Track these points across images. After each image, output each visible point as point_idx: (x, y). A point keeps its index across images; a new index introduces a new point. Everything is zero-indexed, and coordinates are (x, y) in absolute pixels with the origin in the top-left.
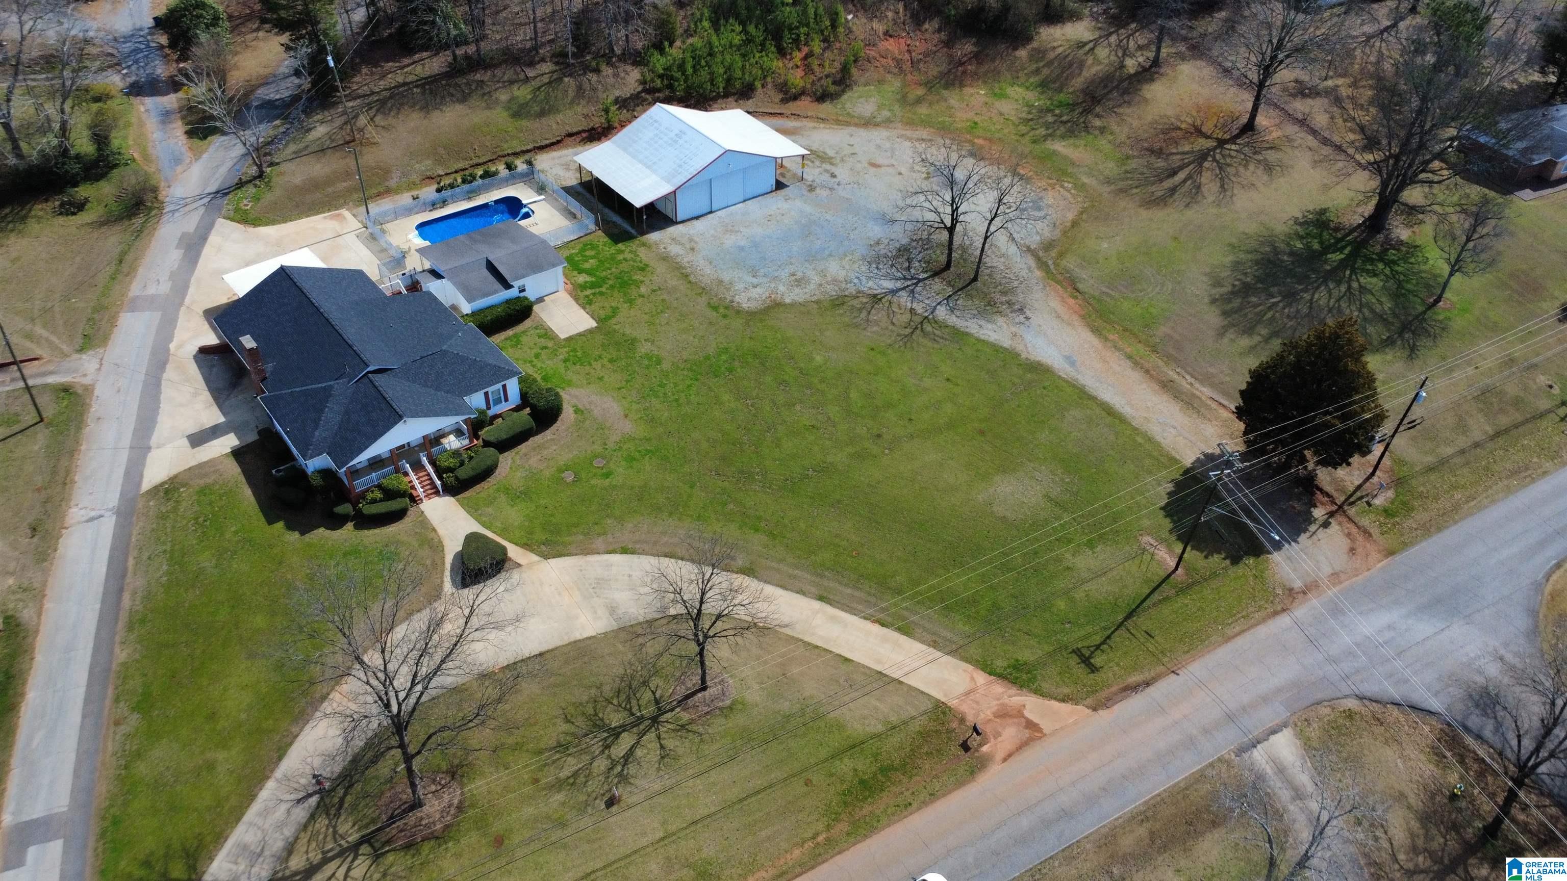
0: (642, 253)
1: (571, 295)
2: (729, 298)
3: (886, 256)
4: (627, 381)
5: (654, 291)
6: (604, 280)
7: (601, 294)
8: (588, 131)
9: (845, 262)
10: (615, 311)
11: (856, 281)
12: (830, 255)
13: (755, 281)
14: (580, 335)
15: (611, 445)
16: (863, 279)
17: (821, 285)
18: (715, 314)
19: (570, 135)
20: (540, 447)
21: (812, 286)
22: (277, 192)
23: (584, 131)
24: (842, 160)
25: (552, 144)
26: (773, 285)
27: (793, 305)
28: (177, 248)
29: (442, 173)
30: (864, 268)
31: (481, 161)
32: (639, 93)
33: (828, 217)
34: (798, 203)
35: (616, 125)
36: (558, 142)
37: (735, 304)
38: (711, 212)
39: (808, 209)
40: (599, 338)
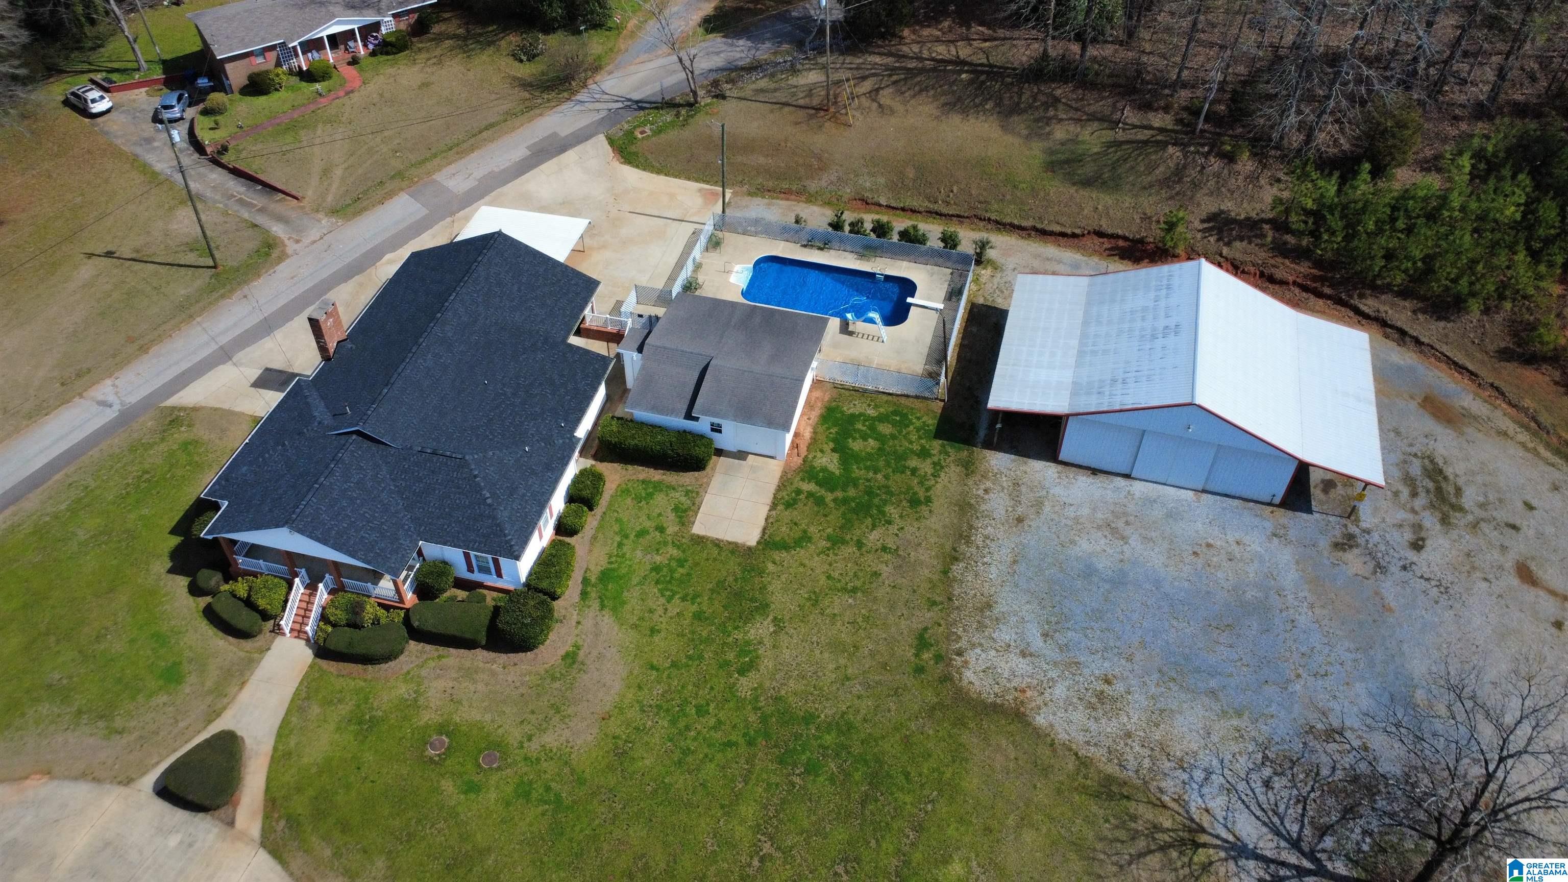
0: (951, 475)
1: (784, 473)
2: (963, 644)
3: (1314, 772)
4: (674, 665)
5: (884, 549)
6: (848, 481)
7: (820, 502)
8: (1132, 241)
9: (1221, 728)
10: (804, 539)
11: (1199, 775)
12: (1213, 693)
13: (1037, 643)
14: (717, 544)
15: (533, 747)
16: (1217, 779)
17: (1128, 735)
18: (910, 653)
19: (1100, 234)
20: (469, 674)
21: (1111, 727)
22: (687, 133)
23: (1125, 238)
24: (1474, 526)
25: (1063, 235)
26: (1053, 674)
27: (1038, 734)
28: (527, 148)
29: (883, 201)
30: (1243, 764)
31: (945, 210)
32: (1263, 221)
33: (1303, 620)
34: (1285, 556)
35: (1180, 250)
36: (1074, 236)
37: (958, 661)
38: (1127, 476)
39: (1290, 577)
40: (733, 565)
